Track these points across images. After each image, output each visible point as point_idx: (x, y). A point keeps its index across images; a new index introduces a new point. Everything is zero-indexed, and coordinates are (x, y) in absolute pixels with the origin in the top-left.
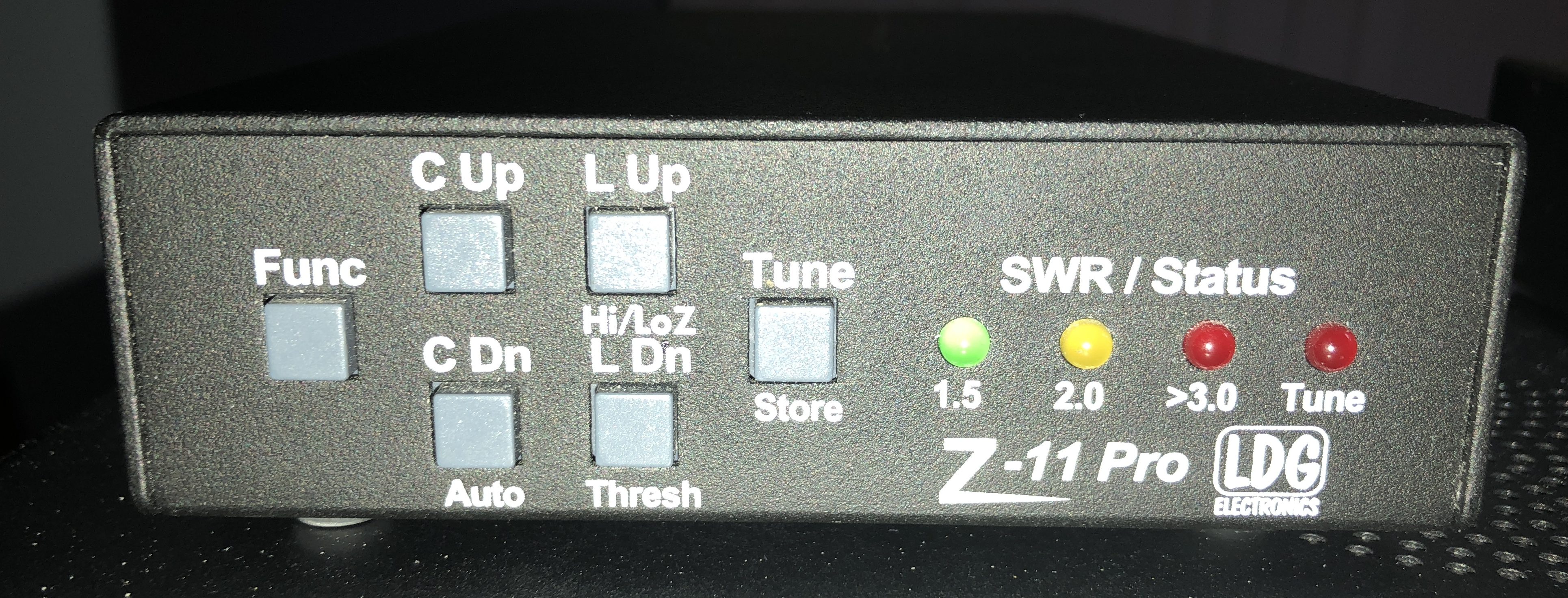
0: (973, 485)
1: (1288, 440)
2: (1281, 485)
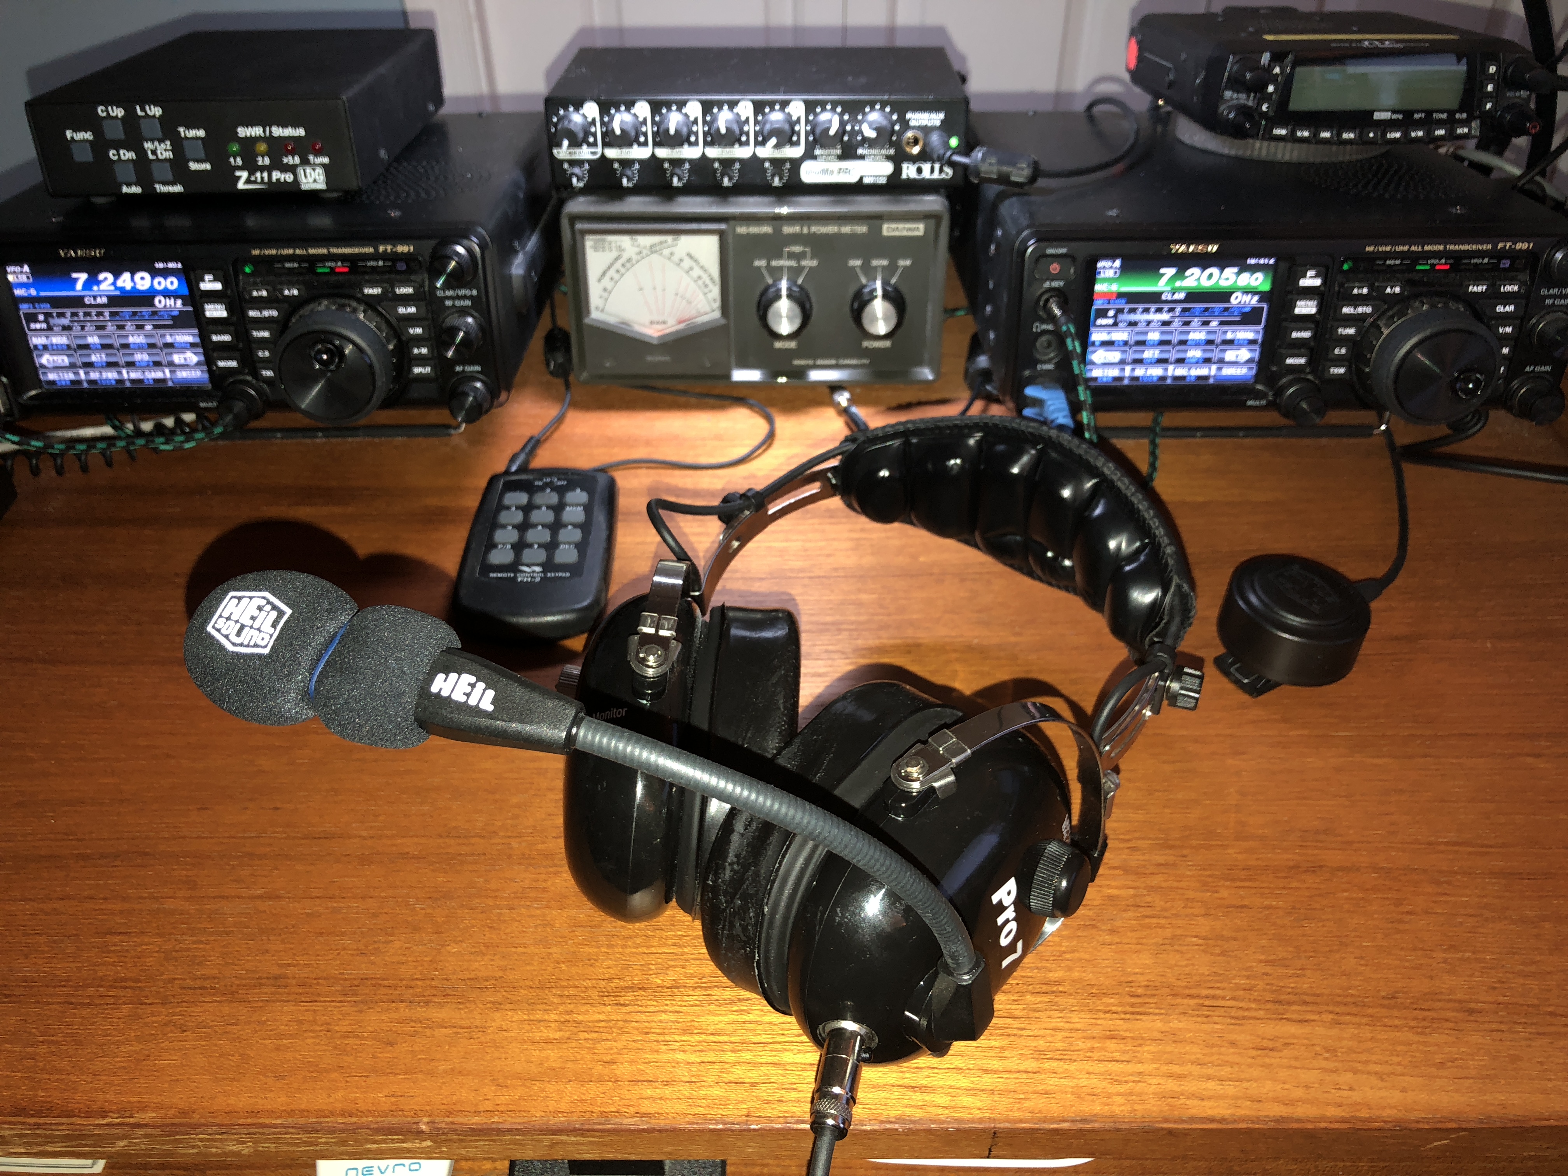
0: (244, 184)
1: (314, 170)
2: (316, 181)
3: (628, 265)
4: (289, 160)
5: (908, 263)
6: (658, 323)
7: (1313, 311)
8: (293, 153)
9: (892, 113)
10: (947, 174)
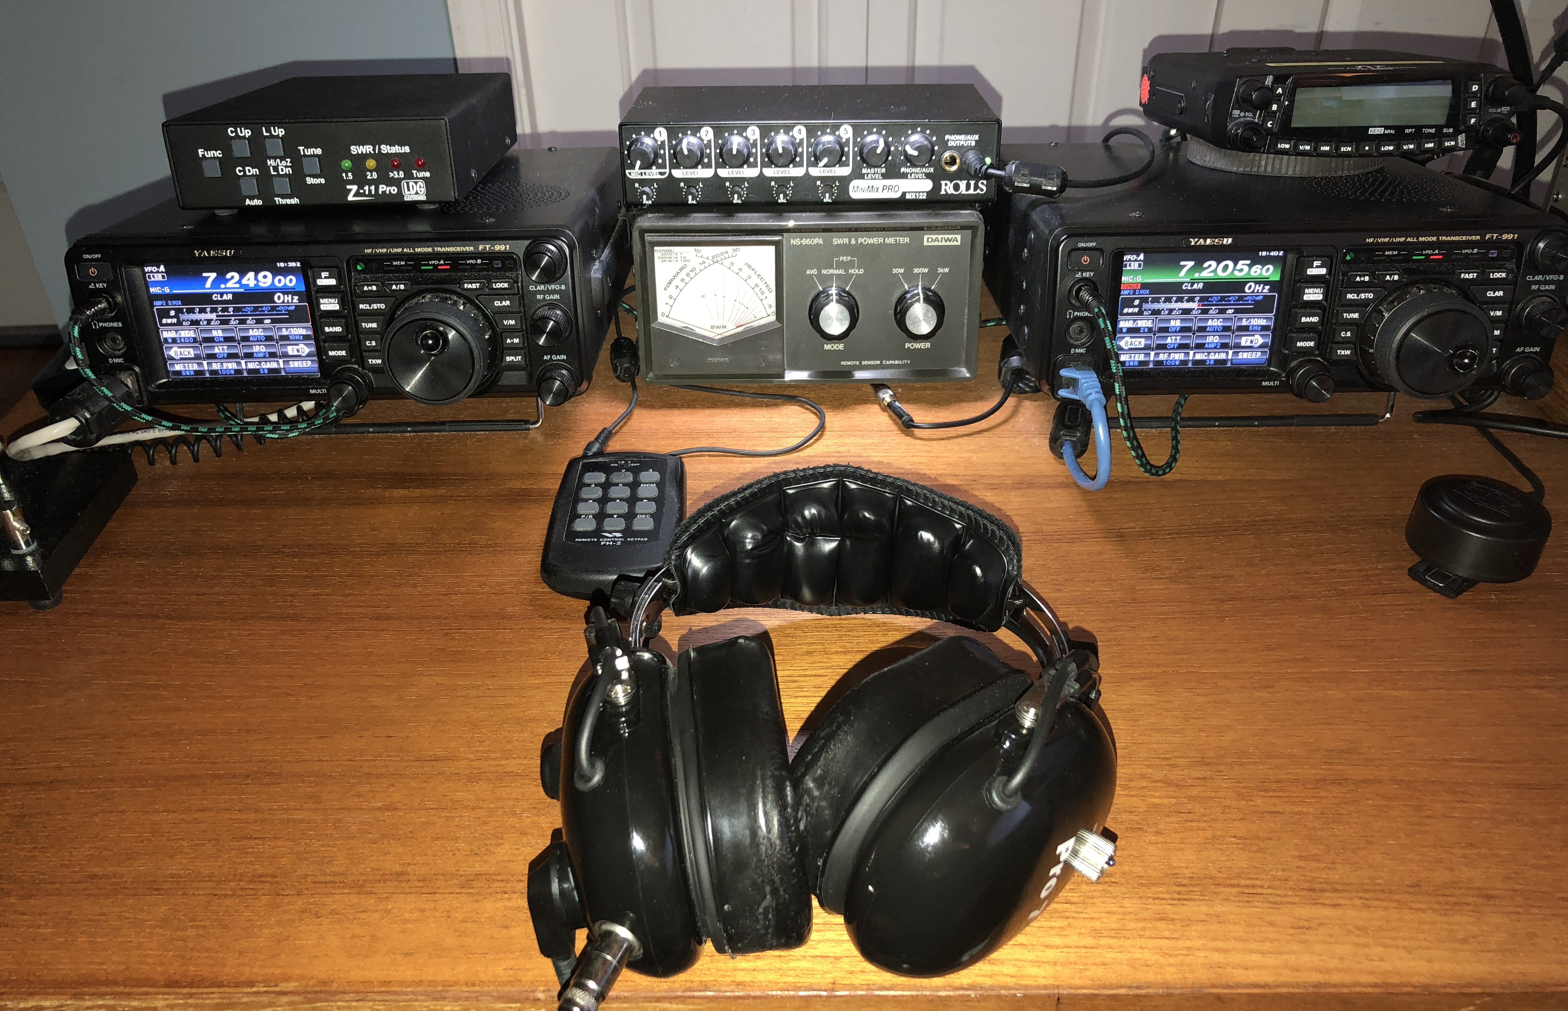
3: (692, 274)
4: (394, 174)
5: (947, 270)
6: (718, 327)
7: (1320, 297)
8: (397, 168)
9: (931, 135)
10: (982, 190)
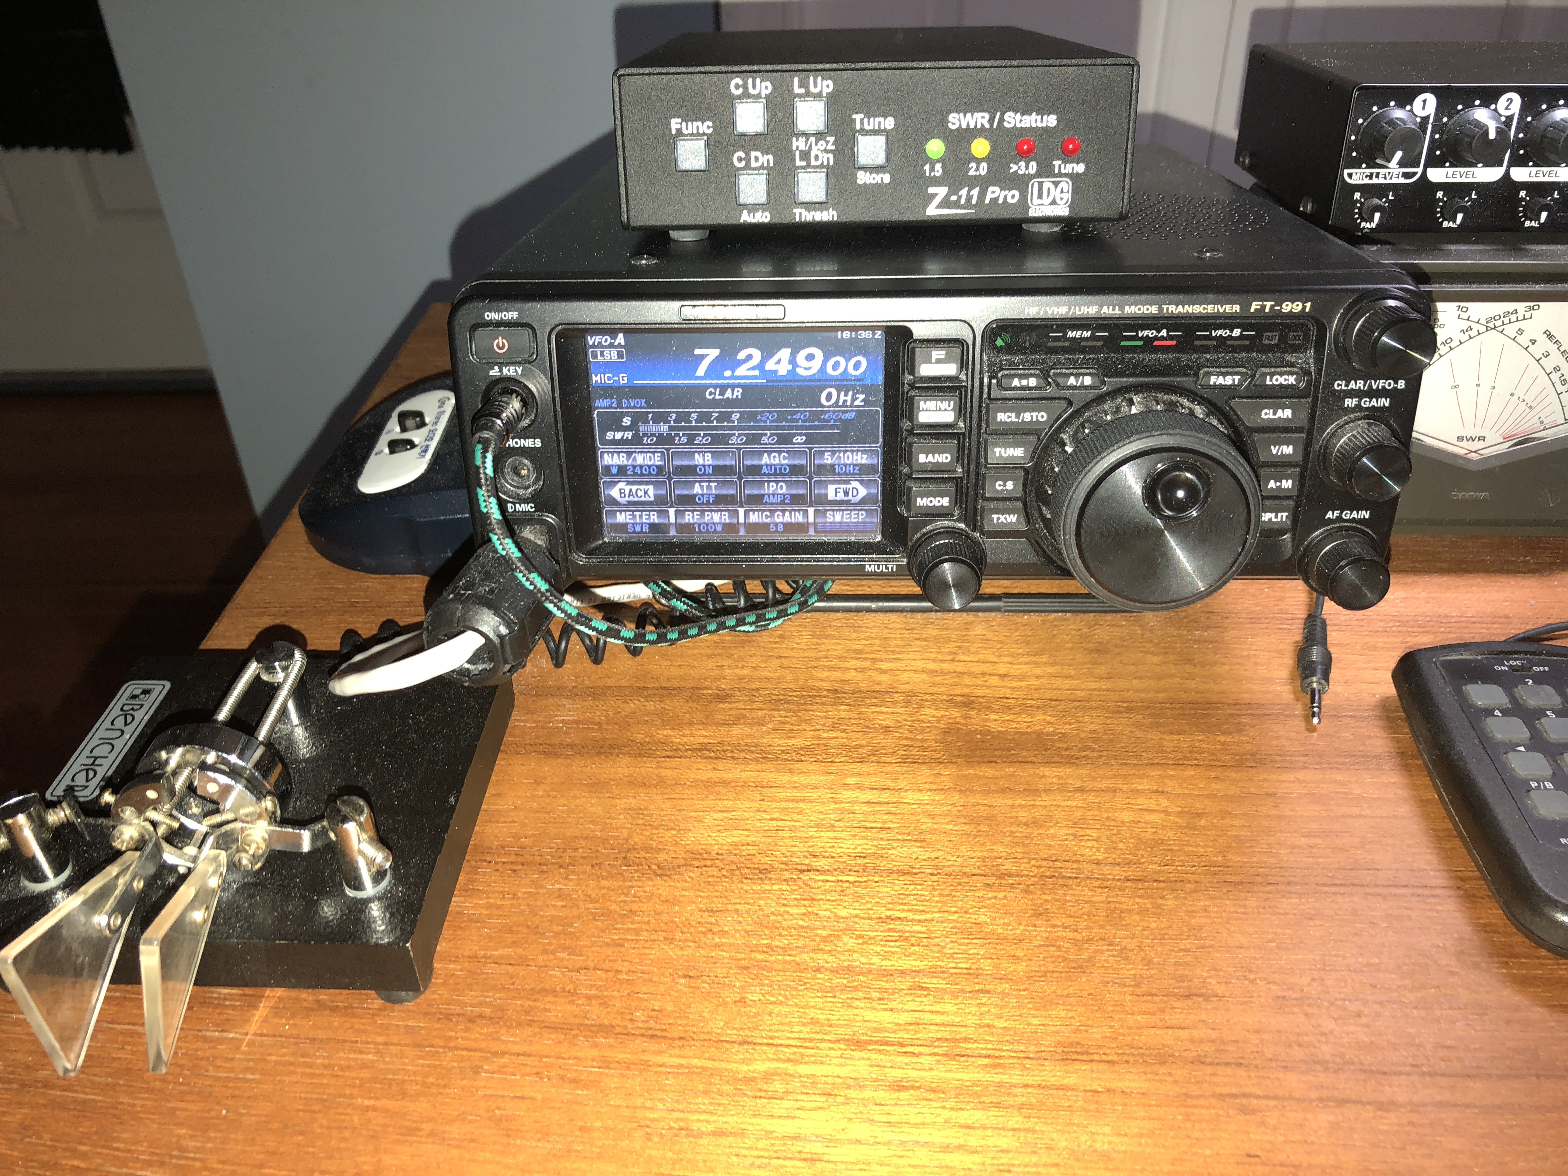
0: (938, 207)
1: (1056, 184)
2: (1054, 203)
4: (1020, 168)
6: (1470, 440)
